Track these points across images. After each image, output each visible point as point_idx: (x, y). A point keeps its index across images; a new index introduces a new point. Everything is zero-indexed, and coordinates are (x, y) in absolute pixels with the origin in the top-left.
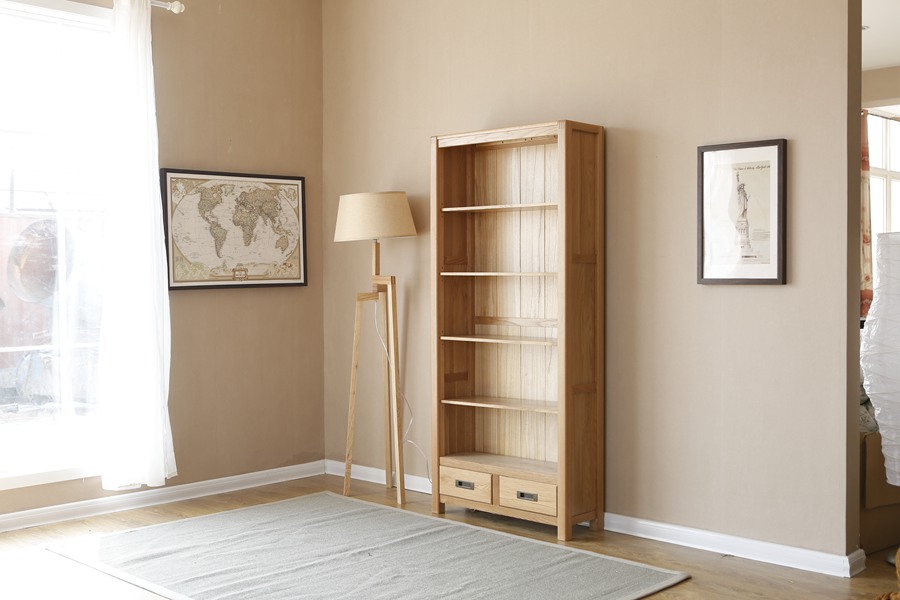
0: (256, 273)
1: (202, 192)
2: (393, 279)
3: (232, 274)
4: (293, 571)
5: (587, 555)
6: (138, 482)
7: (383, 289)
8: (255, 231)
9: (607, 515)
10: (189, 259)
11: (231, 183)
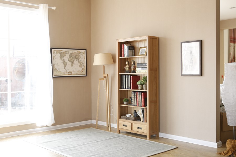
0: (74, 73)
1: (61, 53)
2: (108, 75)
3: (68, 73)
4: (81, 145)
5: (153, 142)
6: (45, 124)
7: (105, 77)
8: (74, 63)
9: (160, 133)
10: (57, 70)
11: (68, 51)
